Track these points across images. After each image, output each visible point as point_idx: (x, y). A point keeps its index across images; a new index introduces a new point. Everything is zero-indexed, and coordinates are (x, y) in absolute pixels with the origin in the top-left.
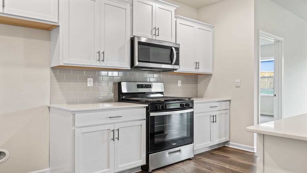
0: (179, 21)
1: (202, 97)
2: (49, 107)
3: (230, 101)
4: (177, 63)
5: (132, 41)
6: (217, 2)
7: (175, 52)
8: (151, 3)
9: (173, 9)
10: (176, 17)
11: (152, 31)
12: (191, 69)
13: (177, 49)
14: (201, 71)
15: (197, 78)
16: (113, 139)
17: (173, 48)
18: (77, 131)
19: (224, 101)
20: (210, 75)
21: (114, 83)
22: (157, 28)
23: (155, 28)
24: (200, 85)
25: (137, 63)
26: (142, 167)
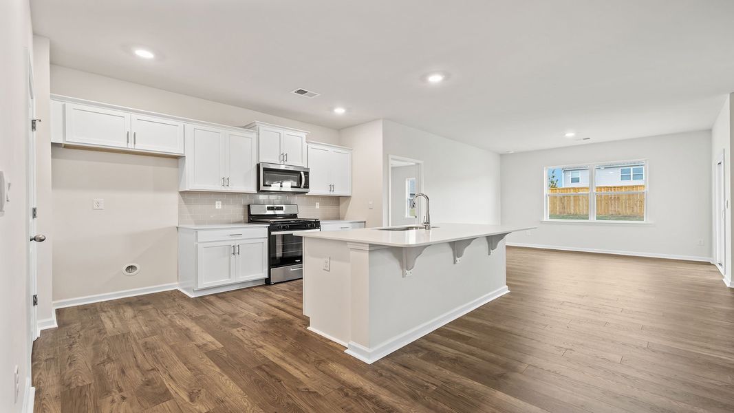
0: (310, 146)
1: (343, 219)
2: (178, 228)
3: (365, 222)
4: (307, 186)
5: (258, 166)
6: (357, 125)
7: (303, 177)
8: (279, 131)
9: (304, 135)
10: (307, 142)
11: (280, 157)
12: (325, 192)
13: (307, 173)
14: (336, 193)
15: (339, 199)
16: (234, 254)
17: (302, 173)
18: (200, 246)
19: (358, 222)
20: (348, 198)
21: (244, 206)
22: (285, 154)
23: (283, 154)
24: (342, 206)
25: (262, 188)
26: (266, 279)
